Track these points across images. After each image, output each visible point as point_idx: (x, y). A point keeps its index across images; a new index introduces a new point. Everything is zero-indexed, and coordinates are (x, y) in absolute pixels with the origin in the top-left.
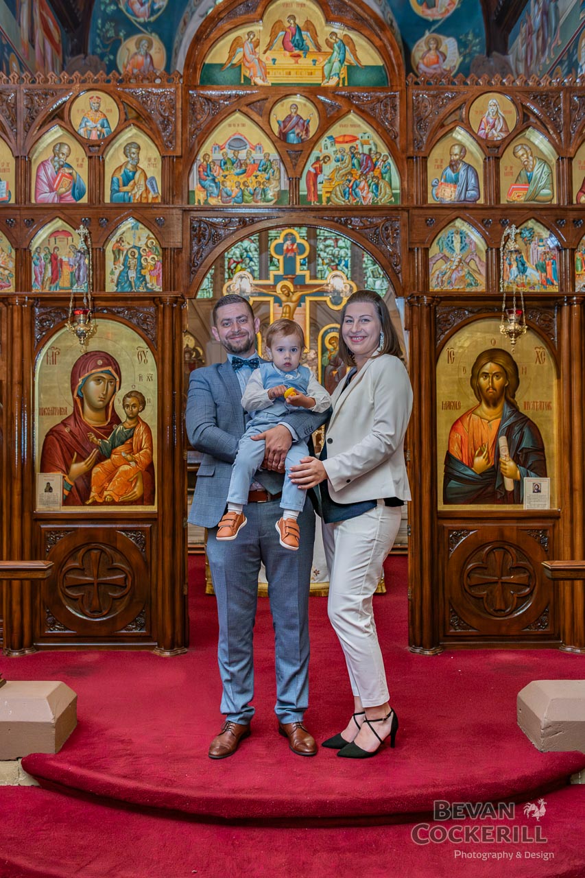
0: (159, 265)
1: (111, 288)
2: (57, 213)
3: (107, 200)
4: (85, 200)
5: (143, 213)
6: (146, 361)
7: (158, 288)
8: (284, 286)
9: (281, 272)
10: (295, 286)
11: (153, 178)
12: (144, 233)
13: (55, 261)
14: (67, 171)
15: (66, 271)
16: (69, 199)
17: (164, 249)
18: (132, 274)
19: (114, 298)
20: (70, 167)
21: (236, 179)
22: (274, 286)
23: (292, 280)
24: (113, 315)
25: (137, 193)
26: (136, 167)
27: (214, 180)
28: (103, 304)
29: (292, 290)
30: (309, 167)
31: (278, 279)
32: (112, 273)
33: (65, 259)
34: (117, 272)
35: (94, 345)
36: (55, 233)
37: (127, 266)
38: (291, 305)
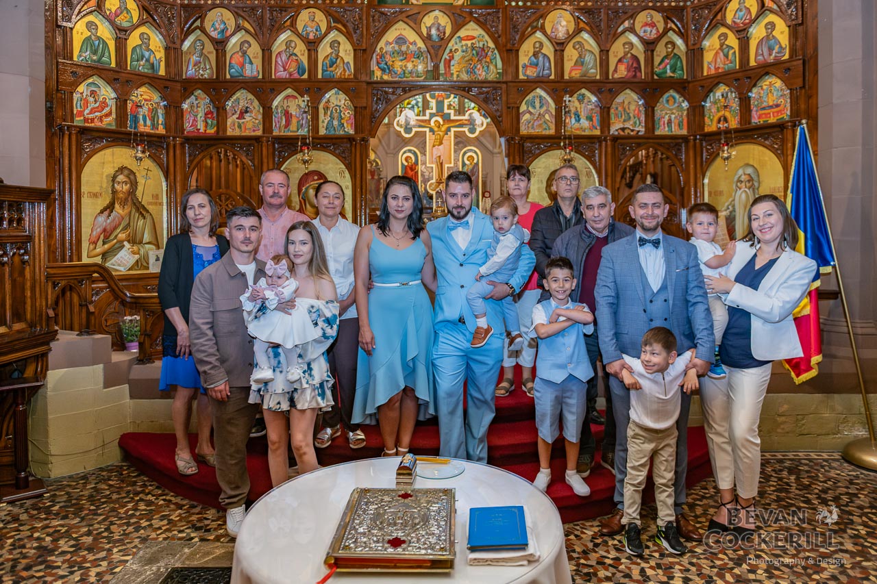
0: (352, 117)
1: (322, 132)
2: (288, 85)
3: (320, 76)
4: (306, 76)
5: (341, 84)
6: (344, 177)
7: (352, 132)
8: (436, 121)
9: (434, 111)
10: (444, 121)
11: (348, 63)
12: (342, 96)
13: (287, 114)
14: (294, 58)
15: (294, 121)
16: (296, 76)
17: (355, 107)
18: (336, 123)
19: (325, 138)
20: (296, 55)
21: (400, 63)
22: (430, 121)
23: (442, 117)
24: (324, 148)
25: (338, 72)
26: (337, 56)
27: (386, 64)
28: (318, 141)
29: (442, 123)
30: (446, 56)
31: (432, 115)
32: (323, 122)
33: (294, 113)
34: (326, 121)
35: (312, 167)
36: (287, 97)
37: (332, 118)
38: (441, 133)
